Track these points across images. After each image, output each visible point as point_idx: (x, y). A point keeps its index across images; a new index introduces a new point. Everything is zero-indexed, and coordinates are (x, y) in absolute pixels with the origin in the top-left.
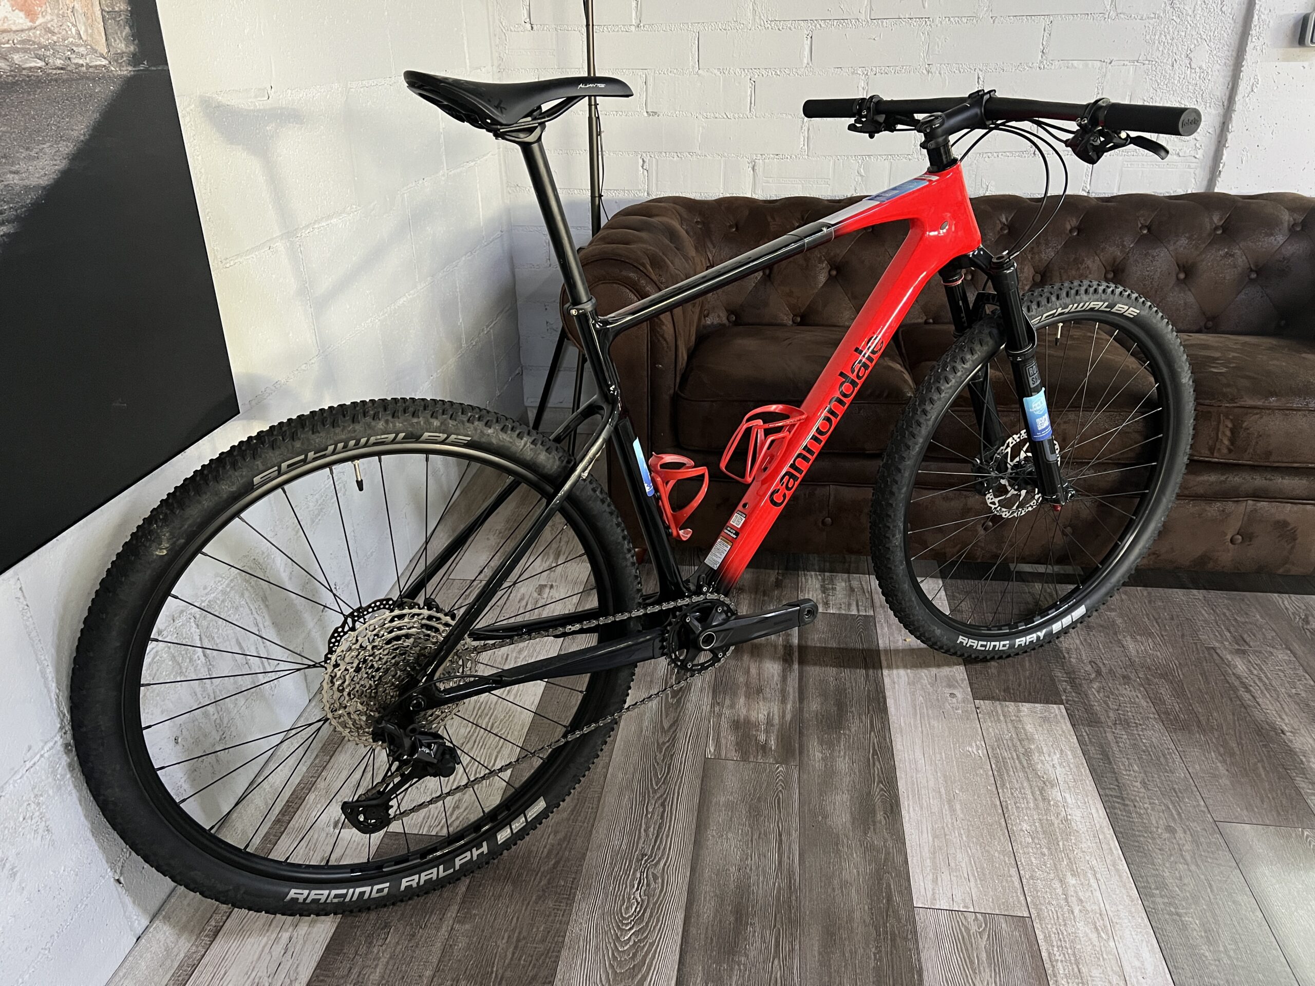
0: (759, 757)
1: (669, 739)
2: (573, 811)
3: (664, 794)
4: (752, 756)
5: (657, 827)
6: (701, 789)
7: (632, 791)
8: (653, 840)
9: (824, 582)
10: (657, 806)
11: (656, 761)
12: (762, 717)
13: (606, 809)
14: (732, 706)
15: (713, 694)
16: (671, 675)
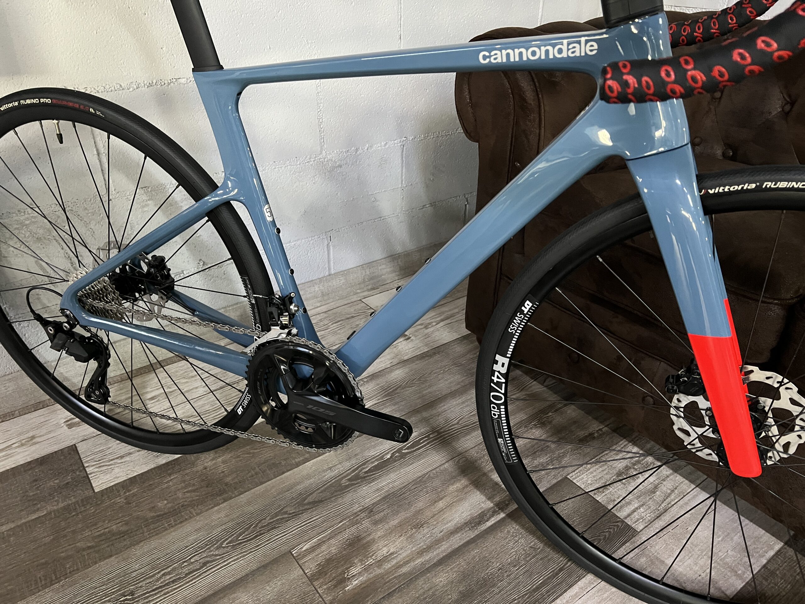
0: (325, 587)
1: (294, 513)
2: (158, 516)
3: (220, 555)
4: (321, 580)
5: (174, 578)
6: (247, 575)
7: (209, 534)
8: (155, 587)
9: (634, 464)
10: (200, 561)
11: (258, 524)
12: (385, 551)
13: (173, 534)
14: (376, 523)
15: (380, 500)
16: (376, 460)
